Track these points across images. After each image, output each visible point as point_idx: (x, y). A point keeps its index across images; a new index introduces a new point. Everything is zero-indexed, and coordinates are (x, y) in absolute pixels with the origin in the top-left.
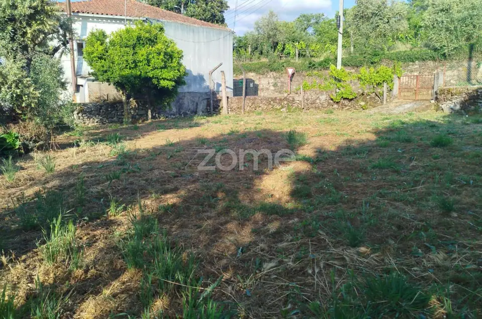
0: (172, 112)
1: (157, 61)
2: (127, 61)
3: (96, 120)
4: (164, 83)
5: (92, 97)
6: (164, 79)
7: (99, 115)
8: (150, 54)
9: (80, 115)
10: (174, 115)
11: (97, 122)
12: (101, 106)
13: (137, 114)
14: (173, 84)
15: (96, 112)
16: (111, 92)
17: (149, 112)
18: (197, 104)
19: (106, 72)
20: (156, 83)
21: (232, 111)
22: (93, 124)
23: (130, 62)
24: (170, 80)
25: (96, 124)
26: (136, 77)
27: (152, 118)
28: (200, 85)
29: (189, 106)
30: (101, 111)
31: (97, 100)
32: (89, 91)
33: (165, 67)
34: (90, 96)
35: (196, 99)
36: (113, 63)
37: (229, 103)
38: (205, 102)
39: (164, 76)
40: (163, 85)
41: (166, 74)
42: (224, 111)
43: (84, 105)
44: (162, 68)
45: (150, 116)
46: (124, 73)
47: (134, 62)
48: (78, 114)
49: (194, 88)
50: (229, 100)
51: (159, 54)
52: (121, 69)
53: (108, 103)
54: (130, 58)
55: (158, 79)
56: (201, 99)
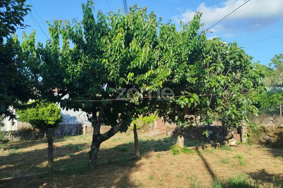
0: (58, 134)
1: (47, 113)
2: (33, 114)
3: (19, 138)
4: (50, 123)
5: (18, 128)
6: (50, 121)
7: (20, 136)
8: (44, 111)
9: (11, 136)
10: (59, 135)
11: (19, 139)
12: (22, 132)
13: (39, 135)
14: (54, 122)
15: (19, 135)
16: (28, 125)
17: (45, 134)
18: (72, 129)
19: (24, 118)
20: (46, 122)
21: (88, 133)
22: (17, 140)
23: (35, 114)
24: (53, 121)
25: (18, 140)
26: (37, 120)
27: (46, 137)
28: (74, 121)
29: (67, 130)
30: (22, 134)
31: (21, 129)
32: (18, 125)
33: (51, 116)
34: (17, 127)
35: (72, 127)
36: (27, 114)
37: (87, 129)
38: (76, 129)
39: (50, 120)
40: (49, 123)
41: (51, 119)
42: (84, 133)
43: (14, 131)
44: (49, 116)
45: (45, 136)
46: (31, 119)
47: (37, 114)
48: (10, 135)
49: (71, 122)
50: (87, 128)
51: (48, 111)
52: (31, 117)
53: (25, 130)
54: (35, 113)
55: (47, 121)
56: (74, 127)
